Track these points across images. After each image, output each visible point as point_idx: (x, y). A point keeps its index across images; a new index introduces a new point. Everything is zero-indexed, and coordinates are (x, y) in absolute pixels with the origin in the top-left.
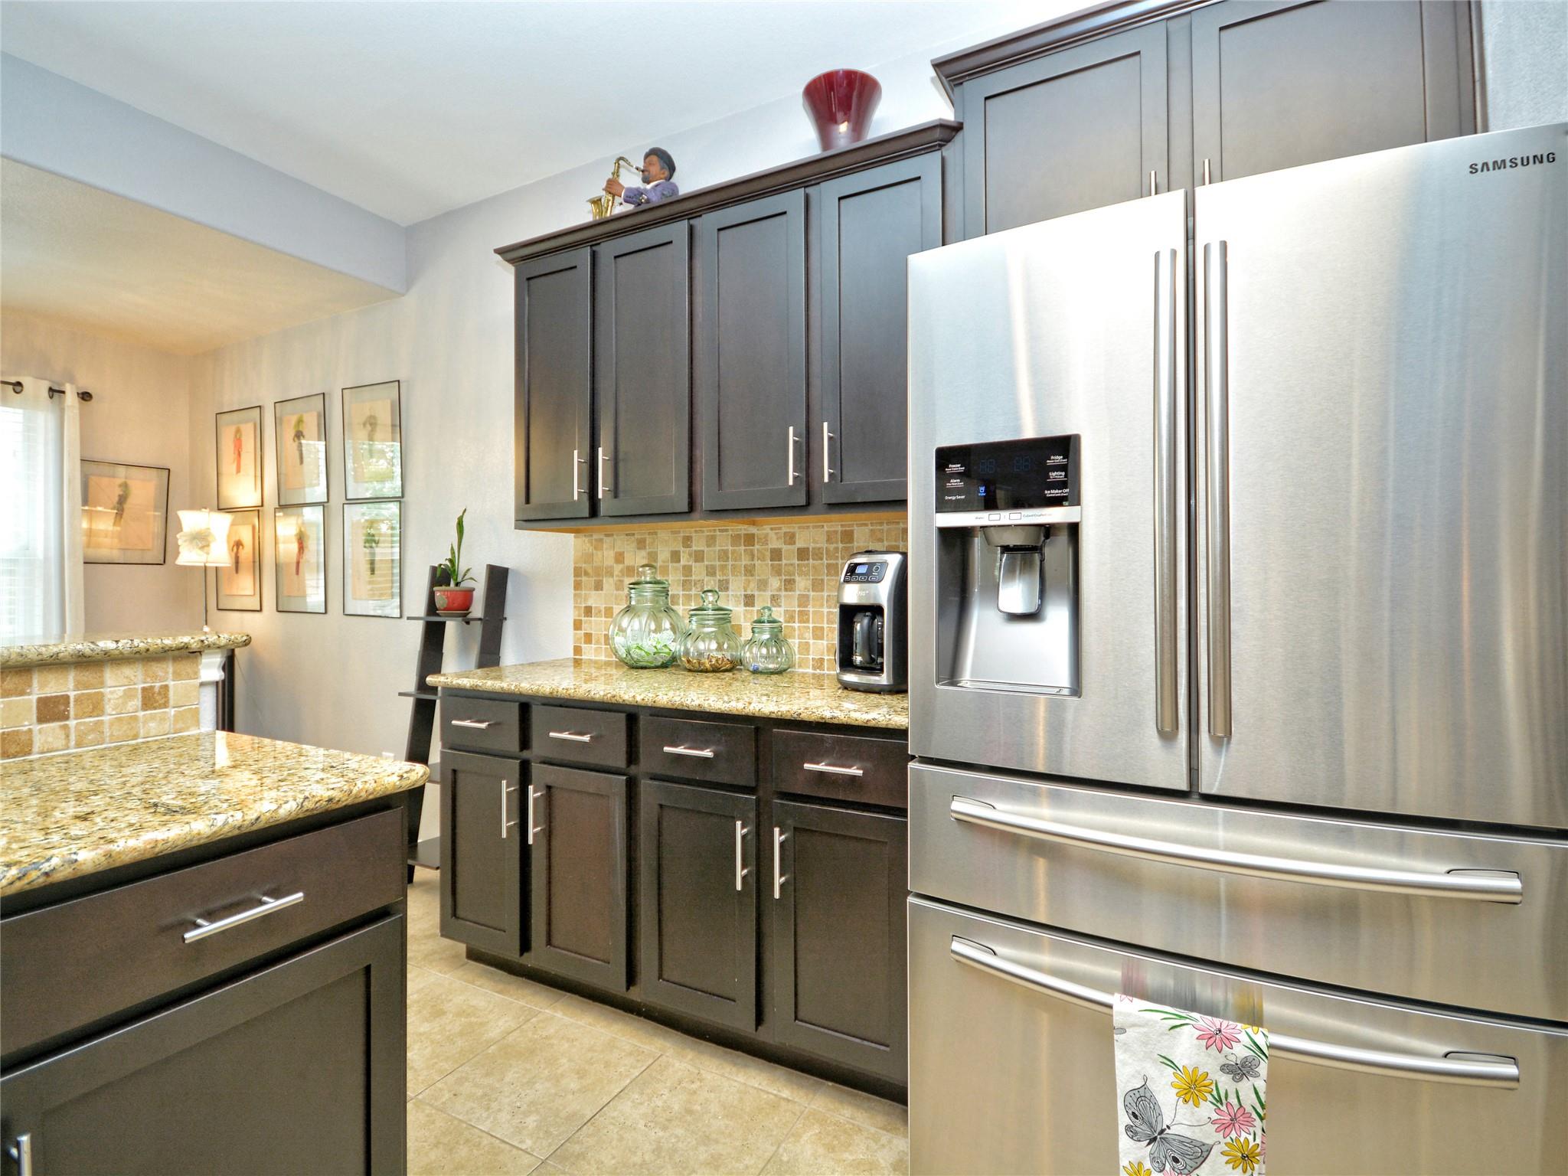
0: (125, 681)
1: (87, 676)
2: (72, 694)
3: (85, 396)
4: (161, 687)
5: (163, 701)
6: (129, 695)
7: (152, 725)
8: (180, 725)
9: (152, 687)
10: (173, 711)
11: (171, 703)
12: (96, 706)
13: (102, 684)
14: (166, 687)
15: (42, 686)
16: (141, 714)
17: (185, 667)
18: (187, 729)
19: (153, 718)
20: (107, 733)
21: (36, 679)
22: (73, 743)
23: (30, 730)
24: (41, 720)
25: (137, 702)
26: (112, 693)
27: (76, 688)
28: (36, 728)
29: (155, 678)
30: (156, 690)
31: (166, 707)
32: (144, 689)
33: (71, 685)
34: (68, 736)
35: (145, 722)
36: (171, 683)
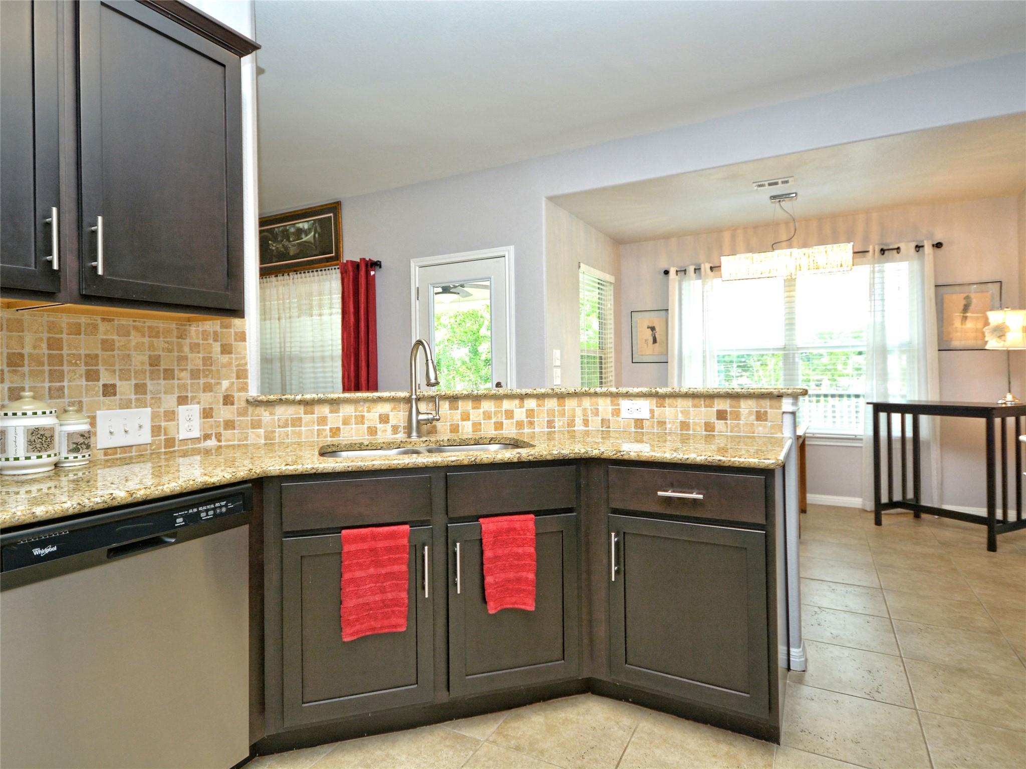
0: (749, 407)
1: (734, 402)
2: (729, 410)
3: (939, 245)
4: (764, 411)
5: (765, 418)
6: (750, 413)
7: (760, 428)
8: (773, 431)
9: (760, 411)
10: (770, 424)
11: (769, 420)
12: (737, 416)
13: (740, 407)
14: (766, 411)
15: (718, 405)
16: (756, 422)
17: (775, 402)
18: (776, 434)
19: (761, 425)
20: (742, 429)
21: (716, 401)
22: (729, 431)
23: (714, 422)
24: (718, 419)
25: (753, 417)
26: (744, 411)
27: (730, 407)
28: (716, 422)
29: (761, 407)
30: (762, 412)
31: (766, 421)
32: (757, 411)
33: (728, 406)
34: (727, 427)
35: (757, 427)
36: (769, 410)
